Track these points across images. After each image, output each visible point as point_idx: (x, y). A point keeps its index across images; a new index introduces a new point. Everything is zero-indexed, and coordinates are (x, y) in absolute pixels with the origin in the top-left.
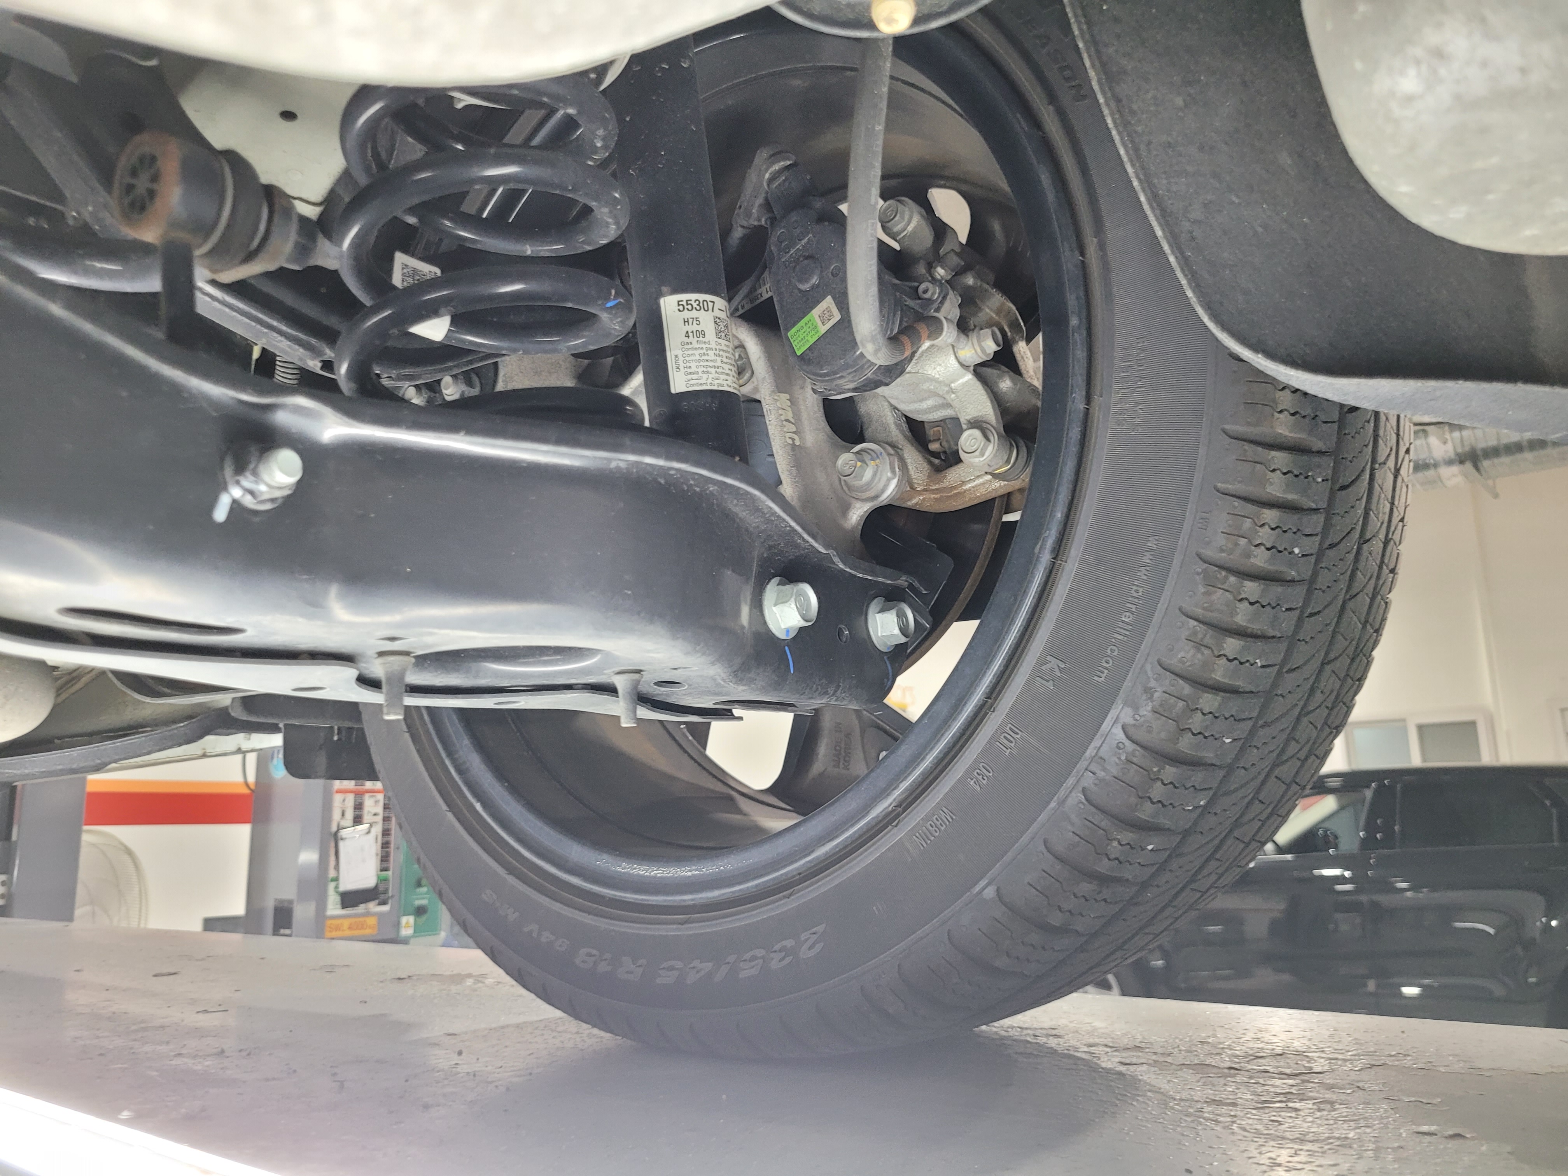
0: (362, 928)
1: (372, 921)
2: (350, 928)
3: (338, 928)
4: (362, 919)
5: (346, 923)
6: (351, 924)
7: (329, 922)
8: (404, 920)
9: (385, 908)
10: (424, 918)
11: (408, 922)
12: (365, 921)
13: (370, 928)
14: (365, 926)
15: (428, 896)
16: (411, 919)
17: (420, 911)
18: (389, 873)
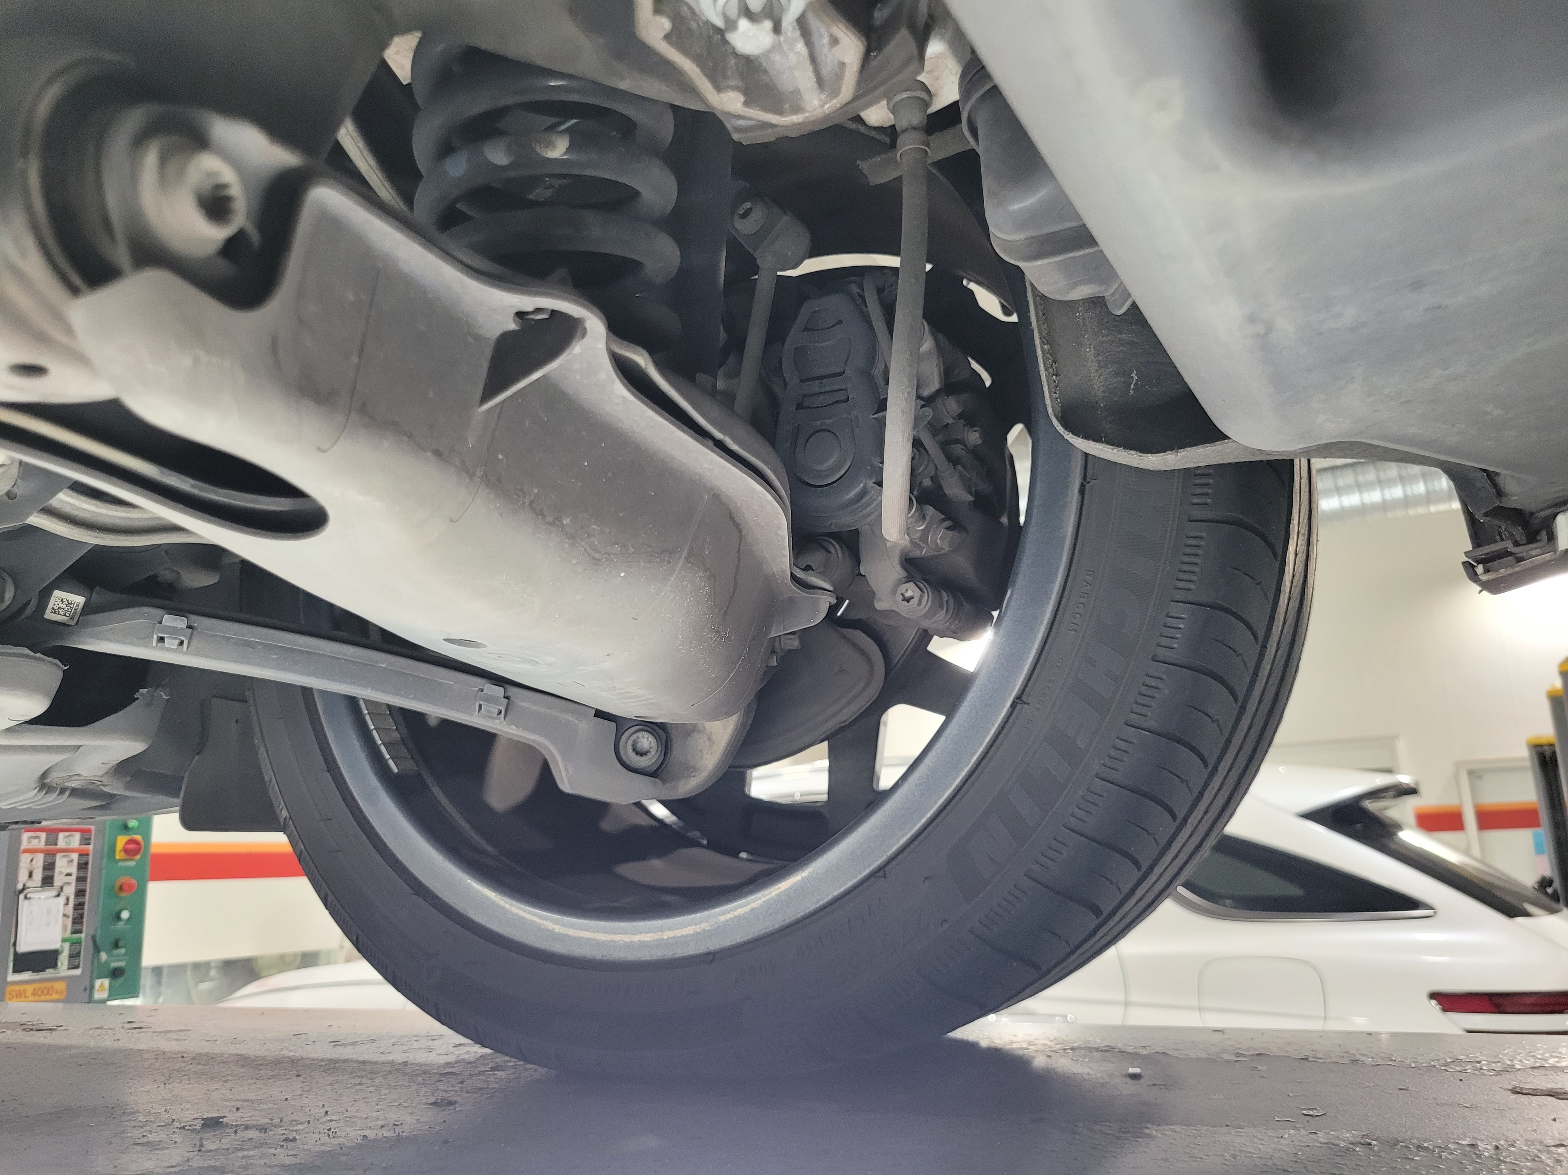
0: (48, 993)
1: (61, 986)
2: (34, 994)
3: (19, 995)
4: (48, 985)
5: (30, 988)
6: (34, 990)
7: (9, 988)
8: (98, 983)
9: (78, 972)
10: (122, 979)
11: (102, 986)
12: (52, 987)
13: (57, 993)
14: (51, 992)
15: (126, 957)
16: (106, 982)
17: (116, 973)
18: (83, 935)
